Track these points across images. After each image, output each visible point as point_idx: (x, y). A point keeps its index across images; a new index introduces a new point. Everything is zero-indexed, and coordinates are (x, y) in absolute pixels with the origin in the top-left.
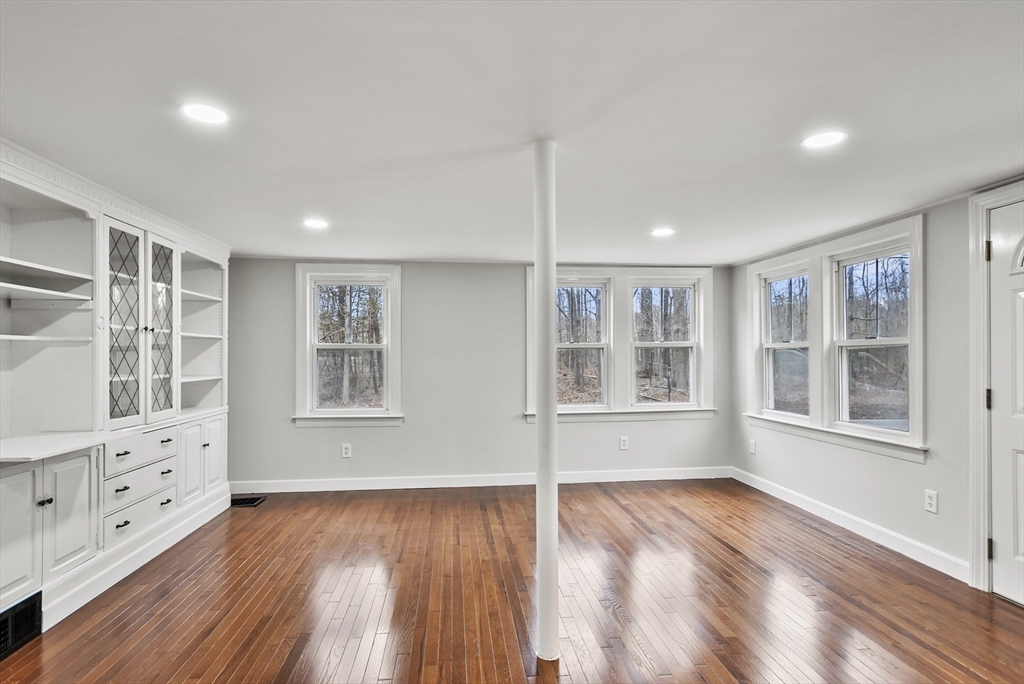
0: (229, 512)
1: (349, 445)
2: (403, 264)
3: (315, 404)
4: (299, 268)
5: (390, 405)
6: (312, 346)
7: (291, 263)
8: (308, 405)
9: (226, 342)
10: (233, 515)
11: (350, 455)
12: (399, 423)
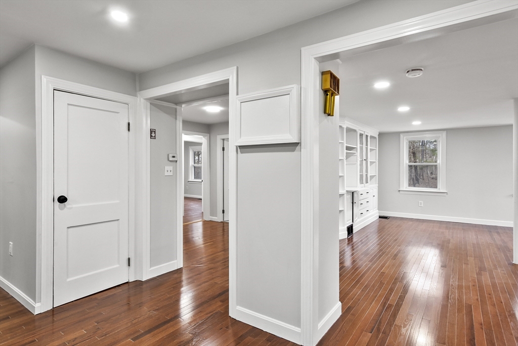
0: (378, 220)
1: (422, 202)
2: (448, 131)
3: (407, 186)
4: (402, 136)
5: (441, 187)
6: (406, 164)
7: (398, 134)
8: (405, 185)
9: (377, 163)
10: (380, 221)
11: (422, 206)
12: (445, 195)
